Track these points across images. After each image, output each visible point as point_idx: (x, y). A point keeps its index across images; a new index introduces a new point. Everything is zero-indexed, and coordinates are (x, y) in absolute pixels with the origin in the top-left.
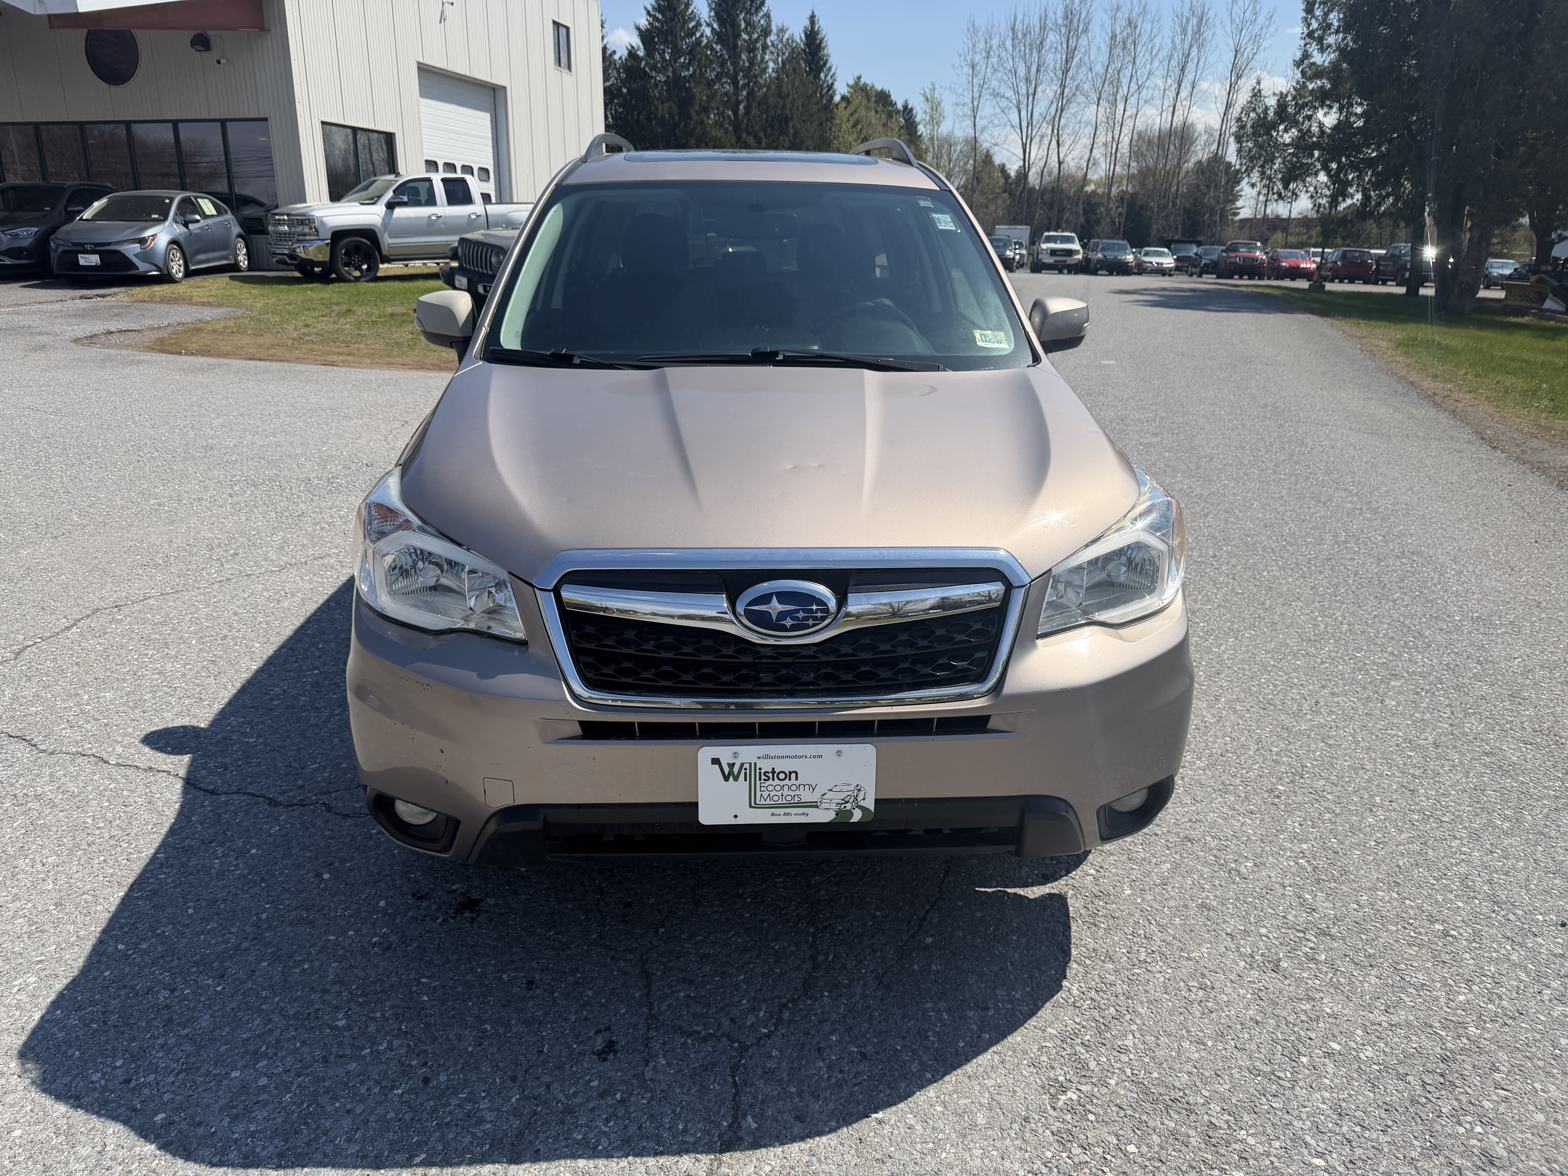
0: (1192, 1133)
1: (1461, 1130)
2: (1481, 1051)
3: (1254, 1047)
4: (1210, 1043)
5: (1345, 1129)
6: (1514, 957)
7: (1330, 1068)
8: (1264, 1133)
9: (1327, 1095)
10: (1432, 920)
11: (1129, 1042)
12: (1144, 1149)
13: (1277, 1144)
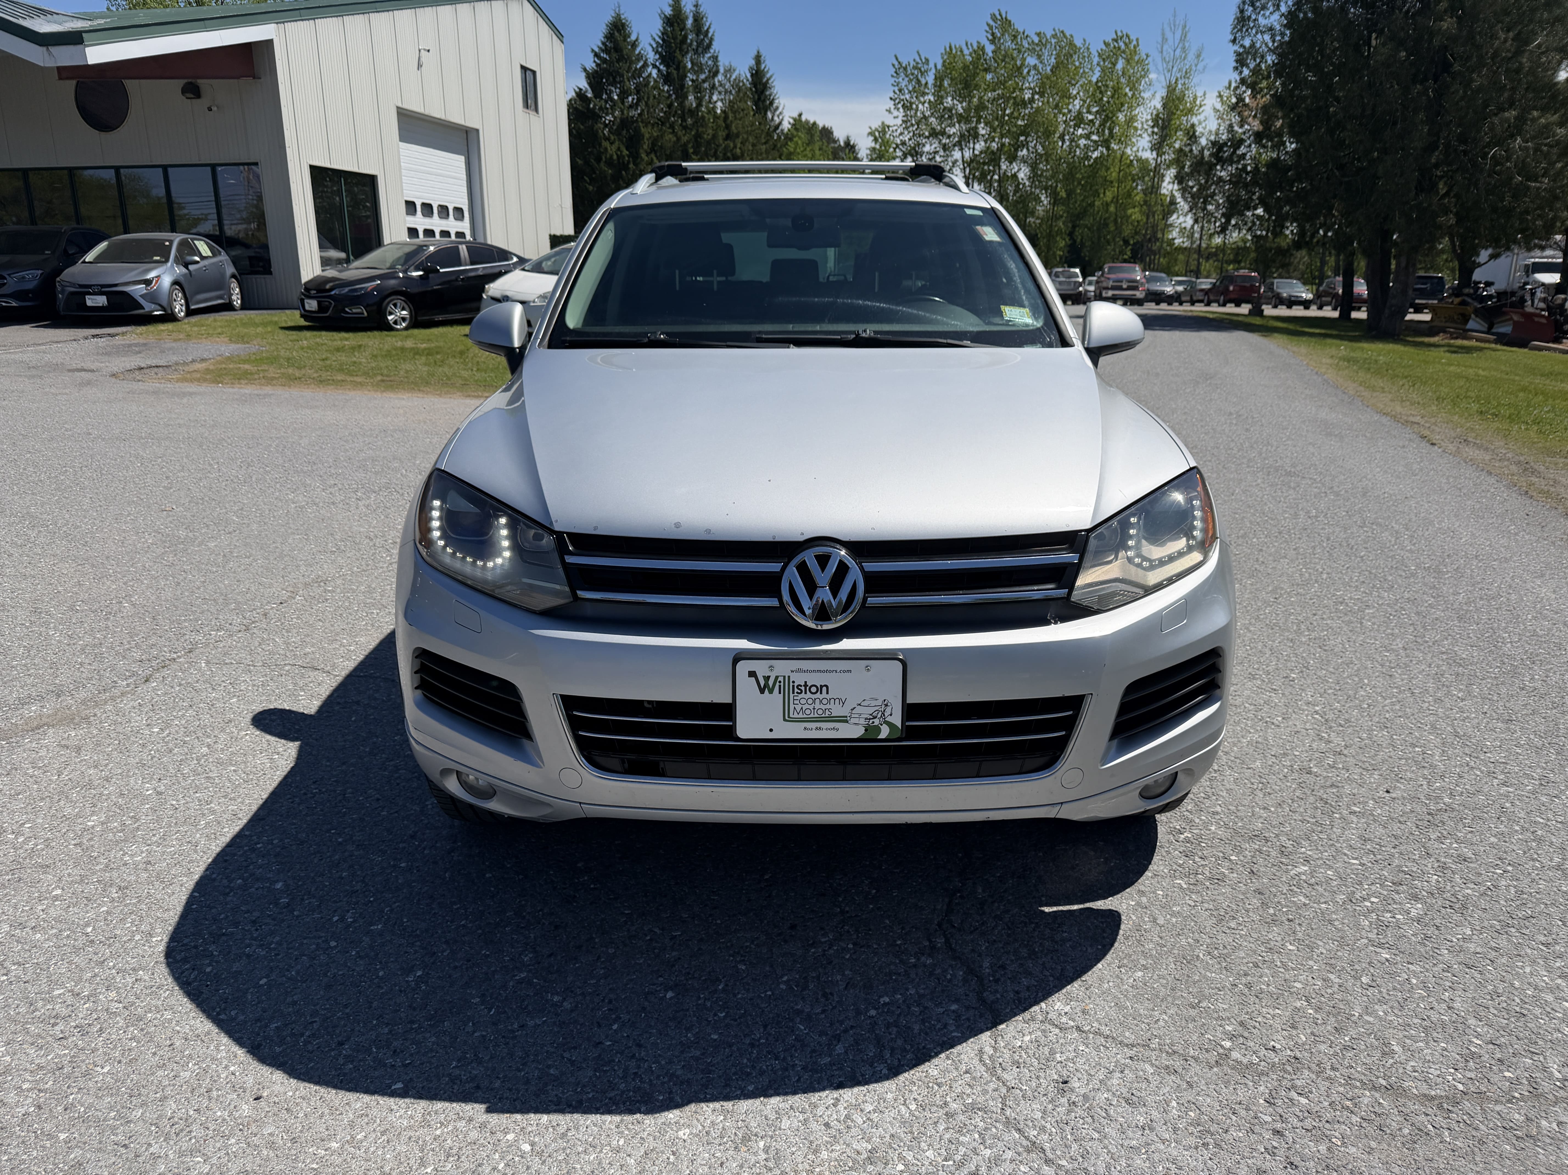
0: (1271, 850)
1: (1444, 846)
2: (1453, 810)
3: (1302, 810)
4: (1273, 809)
5: (1368, 847)
6: (1472, 764)
7: (1355, 819)
8: (1317, 849)
9: (1354, 832)
10: (1414, 745)
11: (1218, 809)
12: (1242, 858)
13: (1326, 854)
